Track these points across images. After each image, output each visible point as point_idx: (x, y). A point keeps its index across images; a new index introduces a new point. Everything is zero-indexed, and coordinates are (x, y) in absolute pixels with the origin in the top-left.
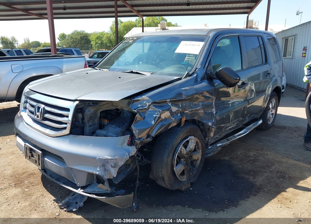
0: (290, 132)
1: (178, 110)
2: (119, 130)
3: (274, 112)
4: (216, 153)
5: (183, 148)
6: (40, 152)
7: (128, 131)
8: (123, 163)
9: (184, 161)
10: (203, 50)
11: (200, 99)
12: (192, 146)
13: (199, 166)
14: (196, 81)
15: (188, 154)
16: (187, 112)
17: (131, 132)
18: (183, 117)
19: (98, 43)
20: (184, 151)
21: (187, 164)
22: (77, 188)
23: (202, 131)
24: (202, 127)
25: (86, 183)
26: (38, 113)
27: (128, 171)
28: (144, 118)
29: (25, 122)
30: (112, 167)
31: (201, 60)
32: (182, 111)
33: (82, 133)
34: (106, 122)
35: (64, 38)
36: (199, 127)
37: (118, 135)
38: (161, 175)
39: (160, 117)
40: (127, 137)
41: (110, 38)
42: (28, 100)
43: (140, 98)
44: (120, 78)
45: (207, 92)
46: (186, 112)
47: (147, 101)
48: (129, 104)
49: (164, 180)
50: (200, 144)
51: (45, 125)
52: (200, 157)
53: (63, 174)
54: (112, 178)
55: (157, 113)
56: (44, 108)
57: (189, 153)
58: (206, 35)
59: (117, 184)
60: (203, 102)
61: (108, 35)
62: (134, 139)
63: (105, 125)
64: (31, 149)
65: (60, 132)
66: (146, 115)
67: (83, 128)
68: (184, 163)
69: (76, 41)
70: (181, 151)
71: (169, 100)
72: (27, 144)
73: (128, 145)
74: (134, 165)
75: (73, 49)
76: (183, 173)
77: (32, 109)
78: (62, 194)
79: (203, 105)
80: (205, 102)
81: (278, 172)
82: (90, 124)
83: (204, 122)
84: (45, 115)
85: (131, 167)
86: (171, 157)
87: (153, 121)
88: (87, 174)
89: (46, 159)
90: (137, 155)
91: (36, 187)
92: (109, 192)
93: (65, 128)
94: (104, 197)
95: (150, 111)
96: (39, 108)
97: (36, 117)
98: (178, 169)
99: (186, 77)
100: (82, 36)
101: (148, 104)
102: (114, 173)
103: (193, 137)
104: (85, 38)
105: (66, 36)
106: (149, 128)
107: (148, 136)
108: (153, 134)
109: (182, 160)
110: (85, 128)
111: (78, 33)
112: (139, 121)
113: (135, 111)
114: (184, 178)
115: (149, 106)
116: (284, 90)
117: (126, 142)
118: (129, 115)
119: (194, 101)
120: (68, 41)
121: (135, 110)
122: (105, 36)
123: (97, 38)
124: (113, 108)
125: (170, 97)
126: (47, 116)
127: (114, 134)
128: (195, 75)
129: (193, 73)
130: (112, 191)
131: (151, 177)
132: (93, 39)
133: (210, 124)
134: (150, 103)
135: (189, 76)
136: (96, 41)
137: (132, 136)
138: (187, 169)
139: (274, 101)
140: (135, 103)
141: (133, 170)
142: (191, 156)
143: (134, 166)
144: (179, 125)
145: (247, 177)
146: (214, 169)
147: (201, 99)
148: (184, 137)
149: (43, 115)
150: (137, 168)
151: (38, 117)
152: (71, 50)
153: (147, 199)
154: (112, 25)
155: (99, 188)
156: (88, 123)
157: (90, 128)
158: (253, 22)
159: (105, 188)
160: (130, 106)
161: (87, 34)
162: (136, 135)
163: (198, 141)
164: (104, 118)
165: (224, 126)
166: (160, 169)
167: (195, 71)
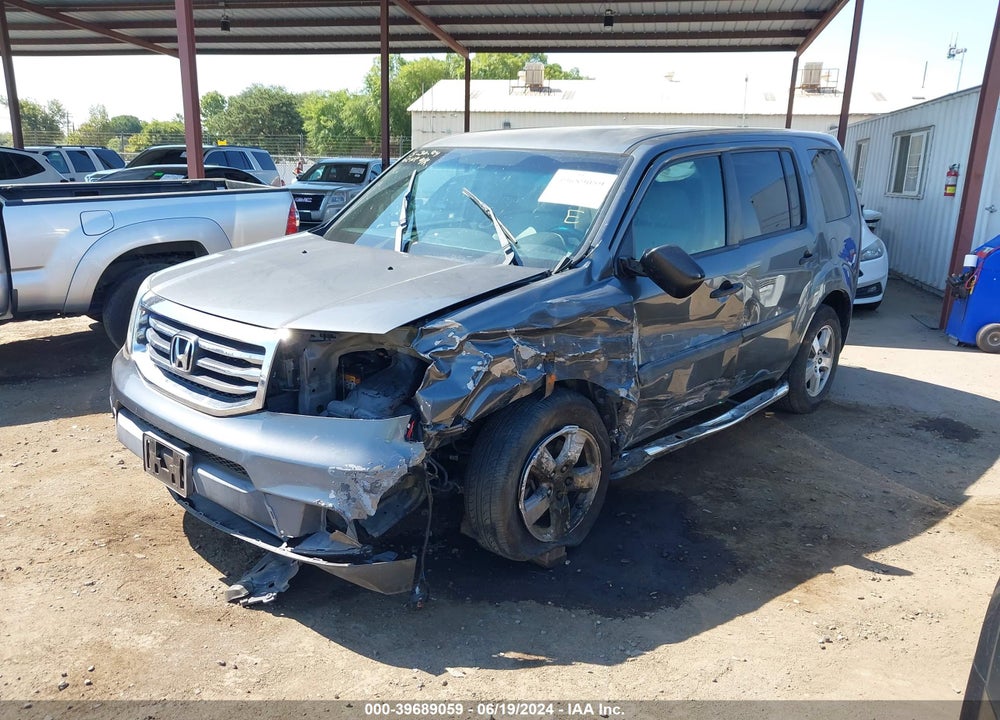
0: (869, 420)
1: (537, 355)
2: (384, 402)
3: (827, 362)
4: (639, 469)
5: (546, 455)
6: (186, 454)
7: (408, 405)
8: (392, 484)
9: (550, 488)
10: (613, 197)
11: (598, 328)
12: (573, 450)
13: (592, 507)
14: (588, 281)
15: (562, 471)
16: (562, 359)
17: (414, 407)
18: (550, 374)
19: (325, 127)
20: (550, 464)
21: (558, 499)
22: (278, 542)
23: (602, 411)
24: (601, 401)
25: (302, 529)
26: (180, 357)
27: (406, 507)
28: (448, 375)
29: (145, 378)
30: (365, 490)
31: (605, 224)
32: (547, 359)
33: (294, 408)
34: (352, 381)
35: (217, 107)
36: (594, 401)
37: (381, 415)
38: (488, 522)
39: (488, 373)
40: (403, 422)
41: (364, 111)
42: (152, 321)
43: (438, 325)
44: (391, 268)
45: (617, 309)
46: (557, 359)
47: (457, 331)
48: (411, 338)
49: (494, 533)
50: (596, 448)
51: (199, 385)
52: (596, 484)
53: (244, 509)
54: (366, 518)
55: (480, 363)
56: (197, 344)
57: (565, 468)
58: (622, 156)
59: (378, 538)
60: (606, 334)
61: (357, 103)
62: (422, 426)
63: (349, 390)
64: (160, 447)
65: (237, 404)
66: (454, 367)
67: (295, 397)
68: (549, 495)
69: (257, 119)
70: (540, 462)
71: (514, 330)
72: (149, 433)
73: (406, 439)
74: (421, 492)
75: (248, 152)
76: (544, 521)
77: (166, 346)
78: (233, 568)
79: (604, 344)
80: (610, 337)
81: (804, 527)
82: (315, 385)
83: (608, 386)
84: (199, 361)
85: (414, 496)
86: (515, 474)
87: (471, 382)
88: (303, 508)
89: (200, 471)
90: (429, 465)
91: (164, 549)
92: (356, 552)
93: (252, 395)
94: (346, 565)
95: (463, 357)
96: (183, 343)
97: (174, 365)
98: (533, 509)
99: (561, 269)
100: (276, 103)
101: (458, 340)
102: (370, 505)
103: (575, 429)
104: (284, 108)
105: (223, 101)
106: (462, 398)
107: (458, 419)
108: (471, 414)
109: (545, 485)
110: (300, 396)
111: (263, 94)
112: (434, 381)
113: (427, 356)
114: (548, 535)
115: (462, 343)
116: (881, 296)
117: (402, 433)
118: (411, 365)
119: (580, 333)
120: (229, 118)
121: (426, 353)
122: (350, 104)
123: (325, 111)
124: (372, 348)
125: (517, 321)
126: (204, 362)
127: (373, 412)
128: (586, 265)
129: (581, 260)
130: (365, 550)
131: (464, 530)
132: (309, 115)
133: (623, 393)
134: (465, 337)
135: (570, 268)
136: (319, 121)
137: (417, 418)
138: (556, 511)
139: (828, 332)
140: (426, 337)
141: (417, 506)
142: (571, 479)
143: (420, 496)
144: (538, 393)
145: (719, 538)
146: (634, 516)
147: (601, 328)
148: (552, 427)
149: (195, 362)
150: (428, 504)
151: (180, 365)
152: (243, 153)
153: (451, 583)
154: (372, 70)
155: (333, 542)
156: (309, 382)
157: (314, 396)
158: (820, 70)
159: (348, 541)
160: (414, 344)
161: (292, 97)
162: (427, 415)
163: (592, 440)
164: (349, 371)
165: (665, 400)
166: (488, 505)
167: (586, 254)
